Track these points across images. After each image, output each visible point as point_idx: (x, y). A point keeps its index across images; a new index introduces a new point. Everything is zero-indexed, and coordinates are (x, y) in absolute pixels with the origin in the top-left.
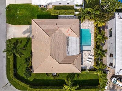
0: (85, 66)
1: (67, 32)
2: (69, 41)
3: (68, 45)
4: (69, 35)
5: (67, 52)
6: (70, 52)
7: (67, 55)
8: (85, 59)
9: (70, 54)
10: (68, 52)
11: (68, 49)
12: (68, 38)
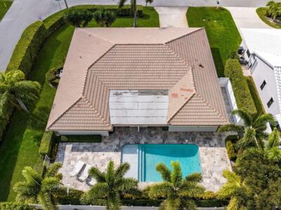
0: (66, 159)
1: (182, 89)
2: (153, 96)
3: (142, 92)
4: (175, 95)
5: (119, 92)
6: (121, 100)
7: (112, 92)
8: (91, 158)
9: (112, 99)
10: (121, 94)
11: (129, 94)
12: (164, 93)
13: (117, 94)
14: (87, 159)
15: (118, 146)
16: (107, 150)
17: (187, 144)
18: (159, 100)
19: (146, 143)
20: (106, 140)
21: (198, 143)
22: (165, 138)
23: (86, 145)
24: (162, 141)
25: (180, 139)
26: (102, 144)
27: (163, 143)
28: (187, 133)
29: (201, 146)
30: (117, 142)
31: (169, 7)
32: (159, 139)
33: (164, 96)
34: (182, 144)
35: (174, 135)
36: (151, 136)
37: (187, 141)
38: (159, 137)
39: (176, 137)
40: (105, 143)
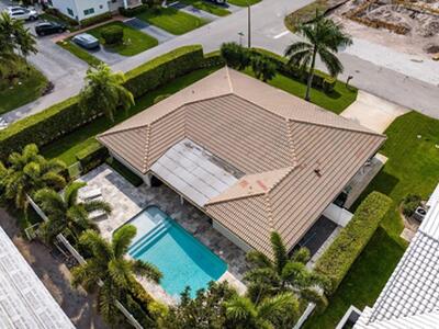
1: (258, 182)
2: (222, 170)
3: (215, 160)
4: (245, 183)
5: (193, 144)
6: (185, 153)
7: (185, 140)
8: (113, 194)
9: (179, 147)
10: (192, 147)
11: (199, 153)
13: (188, 145)
14: (108, 192)
15: (147, 202)
16: (133, 198)
17: (218, 256)
18: (224, 178)
19: (175, 220)
20: (143, 189)
21: (232, 266)
22: (202, 230)
23: (122, 180)
24: (194, 231)
25: (216, 245)
26: (136, 190)
27: (193, 234)
28: (232, 244)
29: (231, 272)
30: (150, 197)
31: (382, 98)
32: (193, 227)
33: (233, 178)
34: (212, 251)
35: (214, 235)
36: (190, 217)
37: (221, 252)
38: (197, 224)
39: (215, 239)
40: (140, 191)
